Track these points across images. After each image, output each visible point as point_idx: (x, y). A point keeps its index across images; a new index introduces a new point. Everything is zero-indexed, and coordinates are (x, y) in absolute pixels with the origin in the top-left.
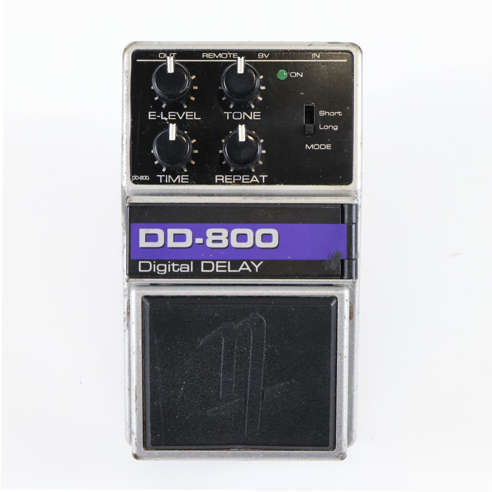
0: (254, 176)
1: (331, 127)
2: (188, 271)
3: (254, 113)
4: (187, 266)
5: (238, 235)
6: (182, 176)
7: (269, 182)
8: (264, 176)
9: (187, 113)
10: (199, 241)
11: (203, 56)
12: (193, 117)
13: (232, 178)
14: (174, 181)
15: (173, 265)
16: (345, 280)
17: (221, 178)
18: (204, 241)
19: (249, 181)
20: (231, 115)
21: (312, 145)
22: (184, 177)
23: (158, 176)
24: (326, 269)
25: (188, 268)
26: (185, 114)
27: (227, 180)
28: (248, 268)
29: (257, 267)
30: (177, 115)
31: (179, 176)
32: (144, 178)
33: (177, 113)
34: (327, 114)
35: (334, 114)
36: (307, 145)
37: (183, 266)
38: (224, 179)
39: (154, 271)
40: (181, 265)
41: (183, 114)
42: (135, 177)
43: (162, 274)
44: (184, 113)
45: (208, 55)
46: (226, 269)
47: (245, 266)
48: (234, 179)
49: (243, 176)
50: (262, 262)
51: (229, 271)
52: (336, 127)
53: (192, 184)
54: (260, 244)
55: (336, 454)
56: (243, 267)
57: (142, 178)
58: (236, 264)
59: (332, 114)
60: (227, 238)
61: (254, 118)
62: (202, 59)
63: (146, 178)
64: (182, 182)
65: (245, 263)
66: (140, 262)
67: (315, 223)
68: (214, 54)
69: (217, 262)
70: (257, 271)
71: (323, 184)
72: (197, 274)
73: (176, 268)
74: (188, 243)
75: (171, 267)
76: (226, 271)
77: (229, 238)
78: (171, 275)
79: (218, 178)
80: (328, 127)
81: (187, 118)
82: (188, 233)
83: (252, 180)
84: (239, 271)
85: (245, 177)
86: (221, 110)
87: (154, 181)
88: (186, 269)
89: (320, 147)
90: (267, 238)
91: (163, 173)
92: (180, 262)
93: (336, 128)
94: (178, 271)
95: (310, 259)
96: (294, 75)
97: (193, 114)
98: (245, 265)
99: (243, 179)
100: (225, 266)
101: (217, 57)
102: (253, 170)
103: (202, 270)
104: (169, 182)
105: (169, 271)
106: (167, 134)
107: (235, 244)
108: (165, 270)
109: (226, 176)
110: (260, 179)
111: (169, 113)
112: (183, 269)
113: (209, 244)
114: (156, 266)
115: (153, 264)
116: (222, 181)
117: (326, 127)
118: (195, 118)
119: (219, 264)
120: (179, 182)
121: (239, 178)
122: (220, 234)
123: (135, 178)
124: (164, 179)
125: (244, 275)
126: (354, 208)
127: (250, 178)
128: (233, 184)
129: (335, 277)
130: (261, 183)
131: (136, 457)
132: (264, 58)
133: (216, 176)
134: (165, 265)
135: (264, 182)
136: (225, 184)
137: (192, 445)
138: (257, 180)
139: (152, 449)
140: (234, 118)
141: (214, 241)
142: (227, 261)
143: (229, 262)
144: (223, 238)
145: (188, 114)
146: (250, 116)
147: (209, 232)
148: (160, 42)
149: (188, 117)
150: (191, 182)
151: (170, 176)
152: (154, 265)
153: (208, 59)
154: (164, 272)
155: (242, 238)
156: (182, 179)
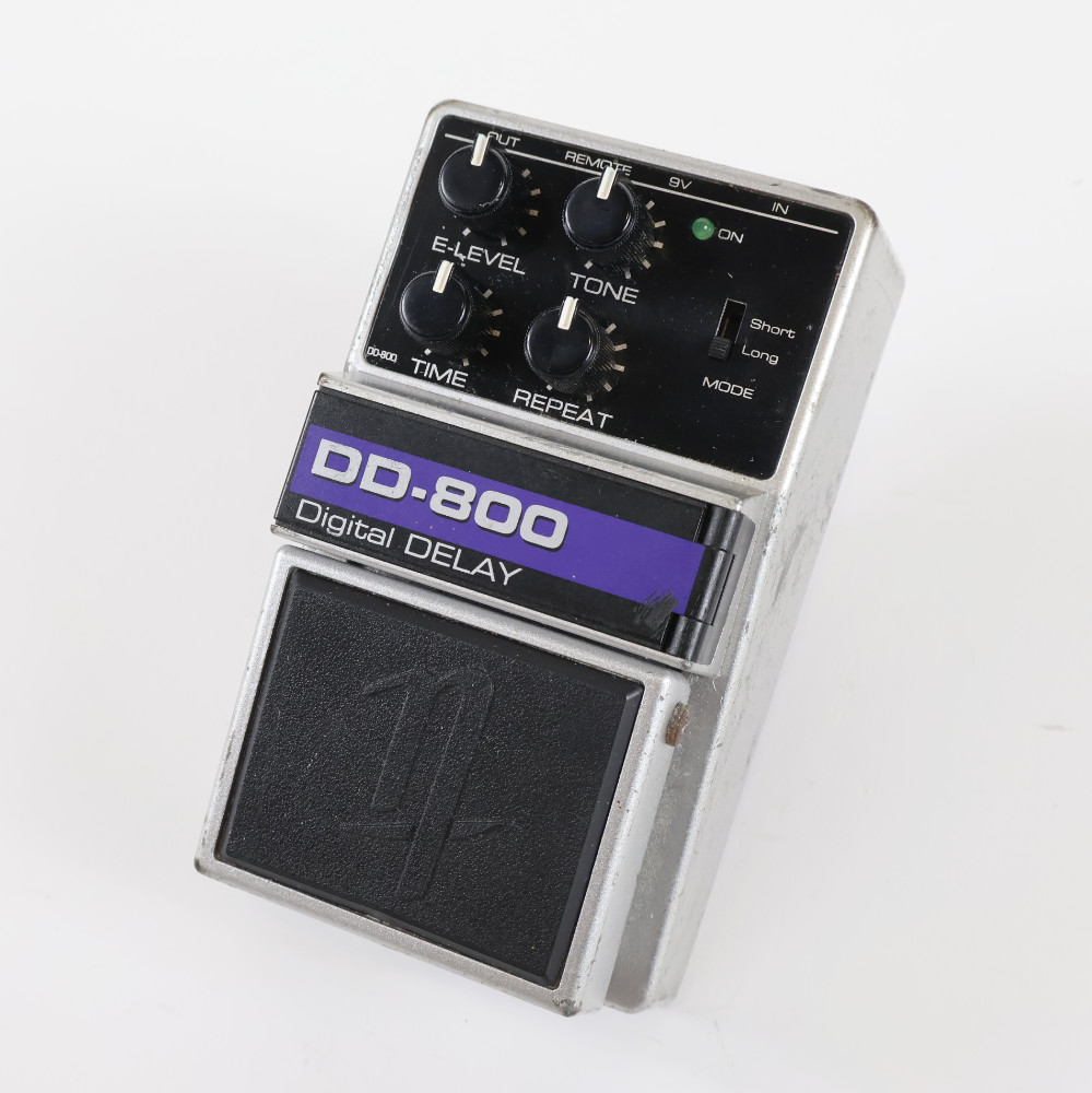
0: (588, 411)
1: (765, 357)
2: (381, 543)
3: (627, 289)
4: (381, 535)
5: (492, 503)
6: (457, 372)
7: (611, 429)
8: (605, 416)
9: (503, 256)
10: (419, 493)
11: (567, 156)
12: (512, 267)
13: (546, 401)
14: (439, 378)
15: (359, 524)
16: (667, 655)
17: (526, 396)
18: (428, 498)
19: (576, 416)
20: (581, 282)
21: (717, 382)
22: (458, 375)
23: (414, 359)
24: (637, 621)
25: (384, 539)
26: (500, 257)
27: (536, 404)
28: (491, 574)
29: (508, 576)
30: (484, 254)
31: (450, 371)
32: (389, 356)
33: (486, 251)
34: (766, 328)
35: (780, 331)
36: (706, 379)
37: (375, 532)
38: (531, 401)
39: (323, 525)
40: (372, 530)
41: (496, 257)
42: (374, 350)
43: (333, 534)
44: (499, 254)
45: (576, 157)
46: (451, 561)
47: (486, 568)
48: (549, 406)
49: (567, 405)
50: (520, 570)
51: (455, 567)
52: (774, 359)
53: (470, 392)
54: (528, 534)
55: (558, 999)
56: (481, 569)
57: (384, 355)
58: (470, 559)
59: (776, 331)
60: (471, 503)
61: (623, 300)
62: (564, 161)
63: (391, 359)
64: (453, 383)
65: (488, 560)
66: (303, 501)
67: (643, 524)
68: (589, 158)
69: (438, 544)
70: (505, 583)
71: (714, 464)
72: (394, 554)
73: (362, 531)
74: (397, 492)
75: (354, 527)
76: (448, 565)
77: (474, 504)
78: (348, 542)
79: (520, 394)
80: (760, 355)
81: (500, 266)
82: (405, 472)
83: (581, 417)
84: (473, 573)
85: (569, 408)
86: (567, 267)
87: (404, 367)
88: (379, 540)
89: (731, 389)
90: (545, 526)
91: (425, 358)
92: (372, 522)
93: (773, 361)
94: (363, 538)
95: (613, 593)
96: (725, 234)
97: (514, 261)
98: (487, 564)
99: (566, 410)
100: (450, 556)
101: (592, 165)
102: (590, 399)
103: (407, 551)
104: (430, 376)
105: (348, 533)
106: (432, 278)
107: (482, 519)
108: (342, 530)
109: (536, 395)
110: (597, 419)
111: (472, 247)
112: (372, 538)
113: (436, 505)
114: (328, 517)
115: (324, 511)
116: (525, 402)
117: (755, 354)
118: (515, 270)
119: (441, 549)
120: (448, 381)
121: (558, 405)
122: (461, 492)
123: (373, 353)
124: (422, 367)
125: (478, 583)
126: (734, 519)
127: (580, 412)
128: (544, 413)
129: (649, 644)
130: (596, 428)
131: (198, 865)
132: (680, 189)
133: (518, 390)
134: (345, 521)
135: (602, 426)
136: (529, 409)
137: (298, 880)
138: (590, 420)
139: (227, 862)
140: (585, 288)
141: (445, 503)
142: (457, 547)
143: (460, 551)
144: (464, 501)
145: (505, 259)
146: (617, 293)
147: (443, 482)
148: (497, 111)
149: (504, 265)
150: (467, 389)
151: (434, 366)
152: (326, 514)
153: (575, 164)
154: (338, 532)
155: (497, 511)
156: (455, 378)
